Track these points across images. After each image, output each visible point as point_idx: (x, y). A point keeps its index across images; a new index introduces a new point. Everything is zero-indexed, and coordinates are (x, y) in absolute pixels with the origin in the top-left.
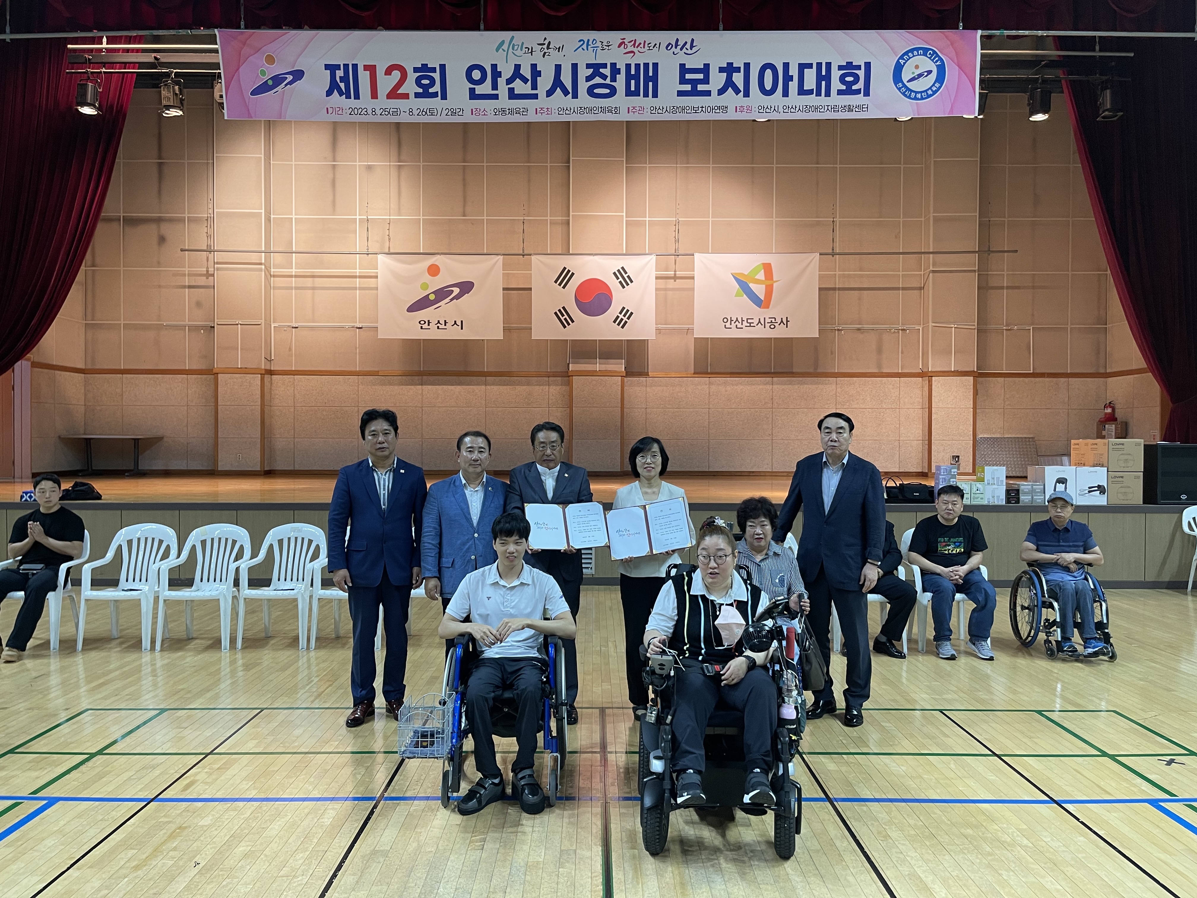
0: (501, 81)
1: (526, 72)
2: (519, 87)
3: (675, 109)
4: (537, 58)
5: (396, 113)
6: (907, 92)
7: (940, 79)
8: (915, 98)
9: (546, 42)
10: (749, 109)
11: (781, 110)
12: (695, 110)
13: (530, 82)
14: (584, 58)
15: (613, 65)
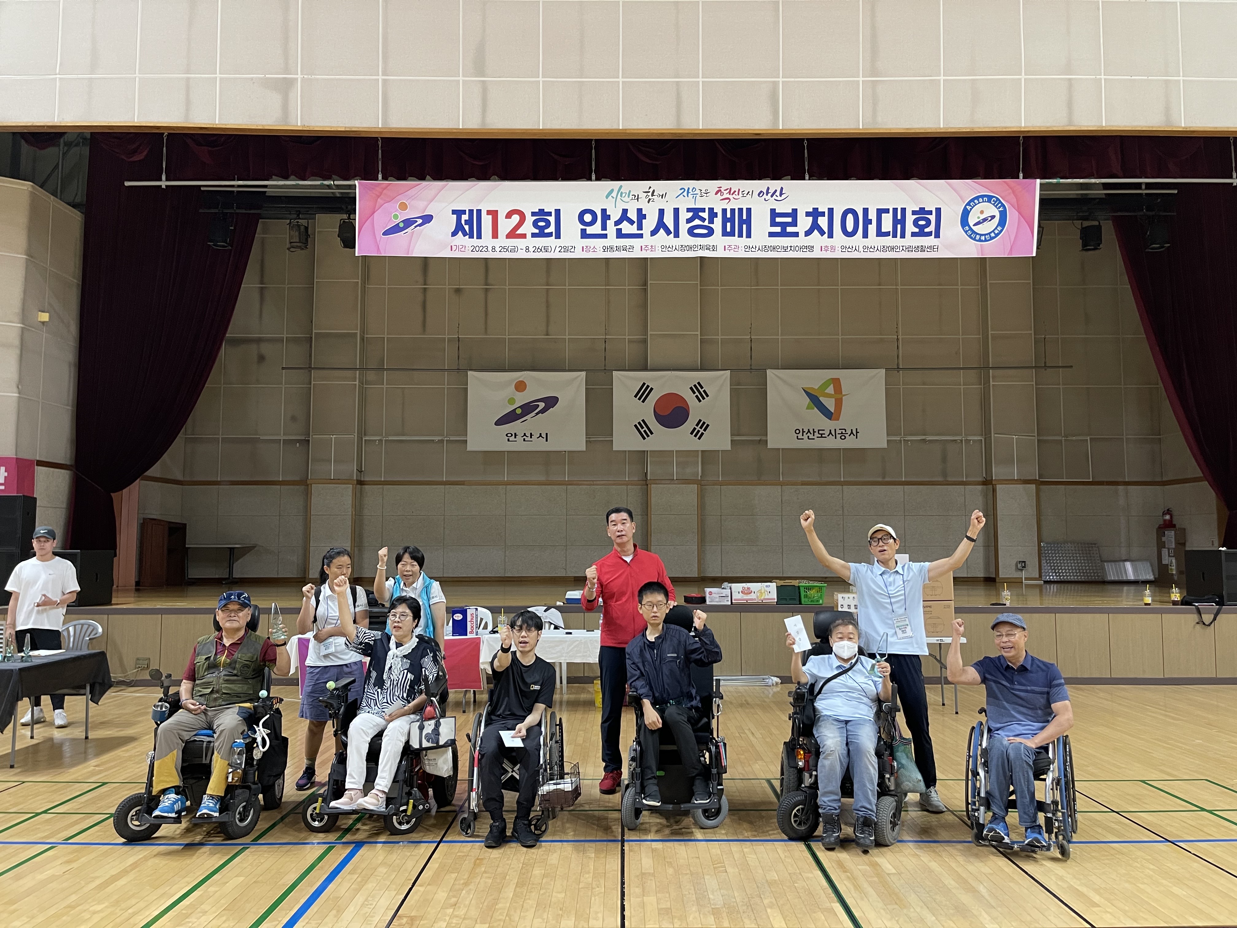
0: (610, 224)
1: (633, 215)
2: (626, 228)
3: (766, 248)
4: (643, 204)
5: (514, 250)
6: (973, 235)
7: (1002, 222)
8: (980, 240)
9: (651, 190)
10: (833, 248)
11: (861, 249)
12: (785, 249)
13: (635, 224)
14: (684, 204)
15: (711, 210)
